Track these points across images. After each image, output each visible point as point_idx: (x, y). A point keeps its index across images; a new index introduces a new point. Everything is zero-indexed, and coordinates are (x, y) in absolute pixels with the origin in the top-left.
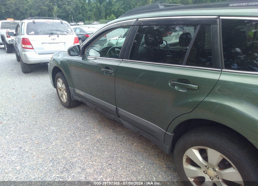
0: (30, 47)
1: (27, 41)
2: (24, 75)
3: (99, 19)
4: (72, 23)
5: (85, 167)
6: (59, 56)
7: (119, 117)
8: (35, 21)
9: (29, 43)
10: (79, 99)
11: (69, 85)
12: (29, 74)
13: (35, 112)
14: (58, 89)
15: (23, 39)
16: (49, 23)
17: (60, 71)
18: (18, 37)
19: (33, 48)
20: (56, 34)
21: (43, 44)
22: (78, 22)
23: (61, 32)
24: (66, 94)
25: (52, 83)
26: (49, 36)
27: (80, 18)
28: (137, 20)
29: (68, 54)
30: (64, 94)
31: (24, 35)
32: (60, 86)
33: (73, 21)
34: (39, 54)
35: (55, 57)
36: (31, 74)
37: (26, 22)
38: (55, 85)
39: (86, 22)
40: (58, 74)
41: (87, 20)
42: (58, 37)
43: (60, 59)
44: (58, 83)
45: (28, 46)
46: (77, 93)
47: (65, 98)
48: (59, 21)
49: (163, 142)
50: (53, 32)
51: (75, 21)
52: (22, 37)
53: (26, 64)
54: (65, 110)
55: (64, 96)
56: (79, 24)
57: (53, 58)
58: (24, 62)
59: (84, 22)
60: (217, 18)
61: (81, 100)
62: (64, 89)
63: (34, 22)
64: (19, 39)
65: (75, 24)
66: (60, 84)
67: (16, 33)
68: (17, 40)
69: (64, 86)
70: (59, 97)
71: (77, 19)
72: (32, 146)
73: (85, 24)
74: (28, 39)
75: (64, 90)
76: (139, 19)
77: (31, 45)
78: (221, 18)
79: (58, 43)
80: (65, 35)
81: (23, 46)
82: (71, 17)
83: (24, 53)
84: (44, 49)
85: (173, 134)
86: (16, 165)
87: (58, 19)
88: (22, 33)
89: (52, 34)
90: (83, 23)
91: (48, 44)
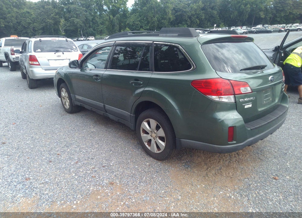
0: (37, 63)
1: (34, 58)
2: (31, 90)
3: (112, 33)
4: (81, 38)
5: (80, 145)
6: (63, 69)
7: (107, 112)
8: (42, 40)
9: (36, 60)
10: (79, 104)
11: (71, 92)
12: (35, 89)
13: (43, 117)
14: (62, 98)
15: (31, 56)
16: (54, 41)
17: (64, 82)
18: (25, 54)
19: (39, 65)
20: (61, 51)
21: (49, 61)
22: (88, 36)
23: (65, 49)
24: (68, 101)
25: (57, 93)
26: (55, 53)
27: (91, 33)
28: (115, 42)
29: (69, 67)
30: (67, 102)
31: (32, 52)
32: (64, 95)
33: (82, 36)
34: (45, 70)
35: (59, 71)
36: (37, 89)
37: (33, 40)
38: (60, 95)
39: (97, 37)
40: (62, 85)
41: (98, 34)
42: (63, 54)
43: (64, 72)
44: (62, 92)
45: (35, 63)
46: (77, 99)
47: (67, 106)
48: (64, 39)
49: (130, 122)
50: (59, 49)
51: (84, 36)
52: (29, 54)
53: (33, 80)
54: (68, 114)
55: (67, 104)
56: (90, 39)
57: (58, 72)
58: (31, 78)
59: (94, 36)
60: (152, 43)
61: (81, 104)
62: (67, 96)
63: (40, 41)
64: (26, 56)
65: (85, 39)
66: (64, 94)
67: (22, 51)
68: (24, 57)
69: (67, 95)
70: (63, 105)
71: (87, 34)
72: (41, 136)
73: (96, 39)
74: (34, 56)
75: (67, 98)
76: (116, 42)
77: (38, 62)
78: (154, 42)
79: (63, 60)
80: (69, 52)
81: (31, 62)
82: (80, 31)
83: (30, 69)
84: (50, 66)
85: (134, 115)
86: (30, 145)
87: (63, 37)
88: (30, 51)
89: (57, 51)
90: (94, 38)
91: (54, 60)
